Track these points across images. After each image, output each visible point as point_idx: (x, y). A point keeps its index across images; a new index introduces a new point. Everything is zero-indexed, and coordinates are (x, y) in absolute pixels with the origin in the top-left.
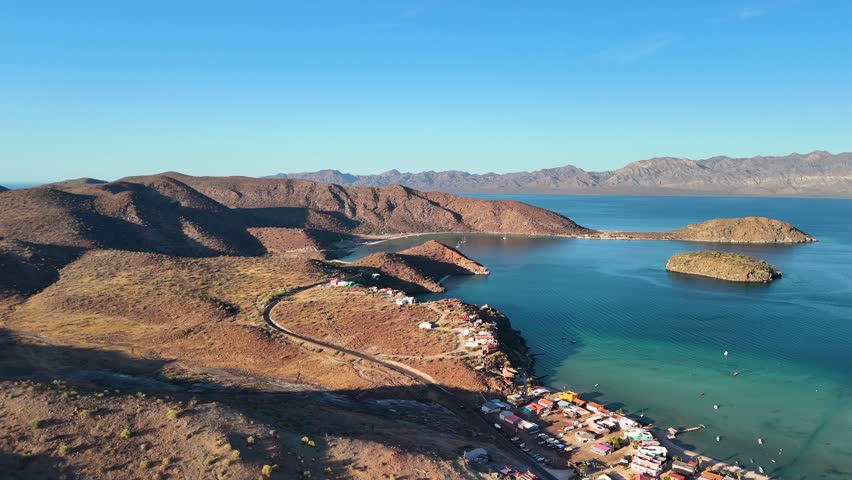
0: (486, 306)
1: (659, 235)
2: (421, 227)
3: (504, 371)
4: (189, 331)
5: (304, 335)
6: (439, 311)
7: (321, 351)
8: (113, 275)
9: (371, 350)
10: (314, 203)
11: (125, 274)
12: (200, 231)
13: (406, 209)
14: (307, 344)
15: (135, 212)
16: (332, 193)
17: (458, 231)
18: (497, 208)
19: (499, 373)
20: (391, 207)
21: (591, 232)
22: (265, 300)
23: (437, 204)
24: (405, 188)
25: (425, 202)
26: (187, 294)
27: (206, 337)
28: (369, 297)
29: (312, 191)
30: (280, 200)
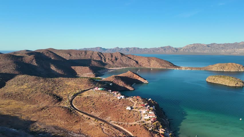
0: (150, 99)
1: (200, 69)
2: (125, 65)
3: (160, 130)
4: (43, 108)
5: (84, 111)
6: (133, 102)
7: (89, 119)
8: (22, 84)
9: (108, 119)
10: (93, 58)
11: (26, 84)
12: (56, 68)
13: (121, 60)
14: (85, 115)
15: (35, 62)
16: (99, 55)
17: (137, 67)
18: (149, 59)
19: (158, 131)
20: (116, 59)
21: (179, 67)
22: (72, 95)
23: (131, 58)
24: (121, 53)
25: (127, 57)
26: (46, 92)
27: (48, 111)
28: (108, 95)
29: (92, 54)
30: (83, 57)
